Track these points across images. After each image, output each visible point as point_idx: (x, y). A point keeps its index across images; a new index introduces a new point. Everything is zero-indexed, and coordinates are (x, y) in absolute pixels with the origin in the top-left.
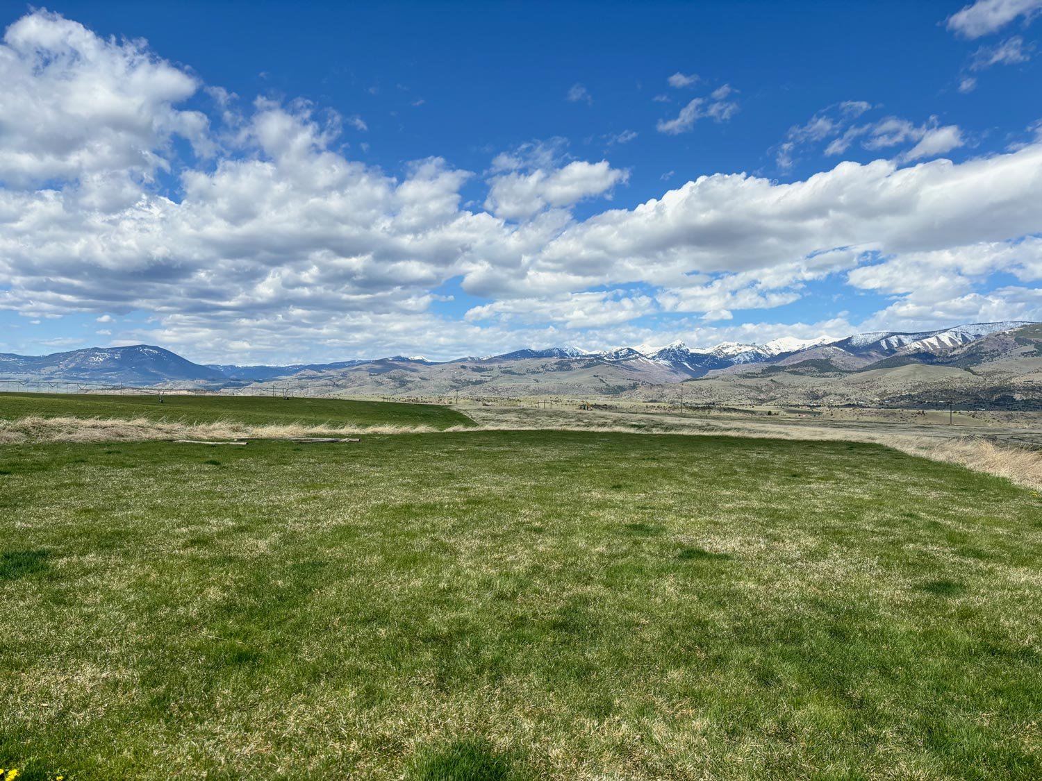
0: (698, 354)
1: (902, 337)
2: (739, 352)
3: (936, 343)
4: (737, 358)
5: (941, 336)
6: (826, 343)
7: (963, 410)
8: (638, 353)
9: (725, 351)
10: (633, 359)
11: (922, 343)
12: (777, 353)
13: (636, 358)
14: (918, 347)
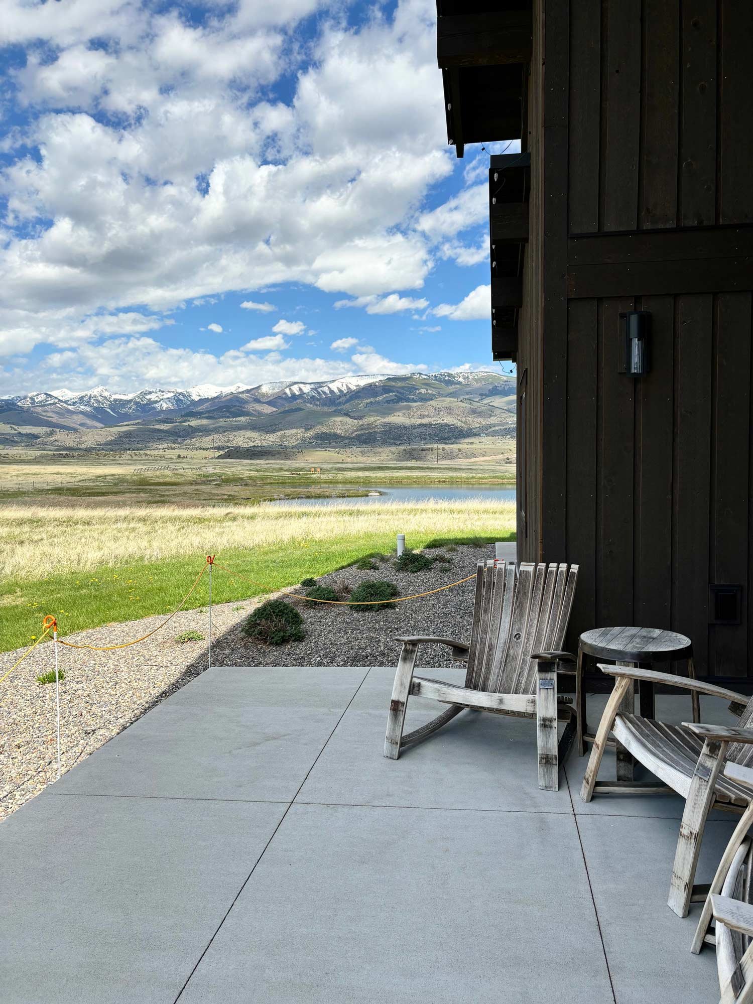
0: (121, 400)
1: (302, 386)
2: (161, 398)
3: (328, 392)
4: (160, 404)
5: (331, 386)
6: (241, 390)
7: (332, 448)
8: (56, 398)
9: (148, 397)
10: (50, 404)
11: (317, 391)
12: (196, 398)
13: (55, 404)
14: (314, 394)
